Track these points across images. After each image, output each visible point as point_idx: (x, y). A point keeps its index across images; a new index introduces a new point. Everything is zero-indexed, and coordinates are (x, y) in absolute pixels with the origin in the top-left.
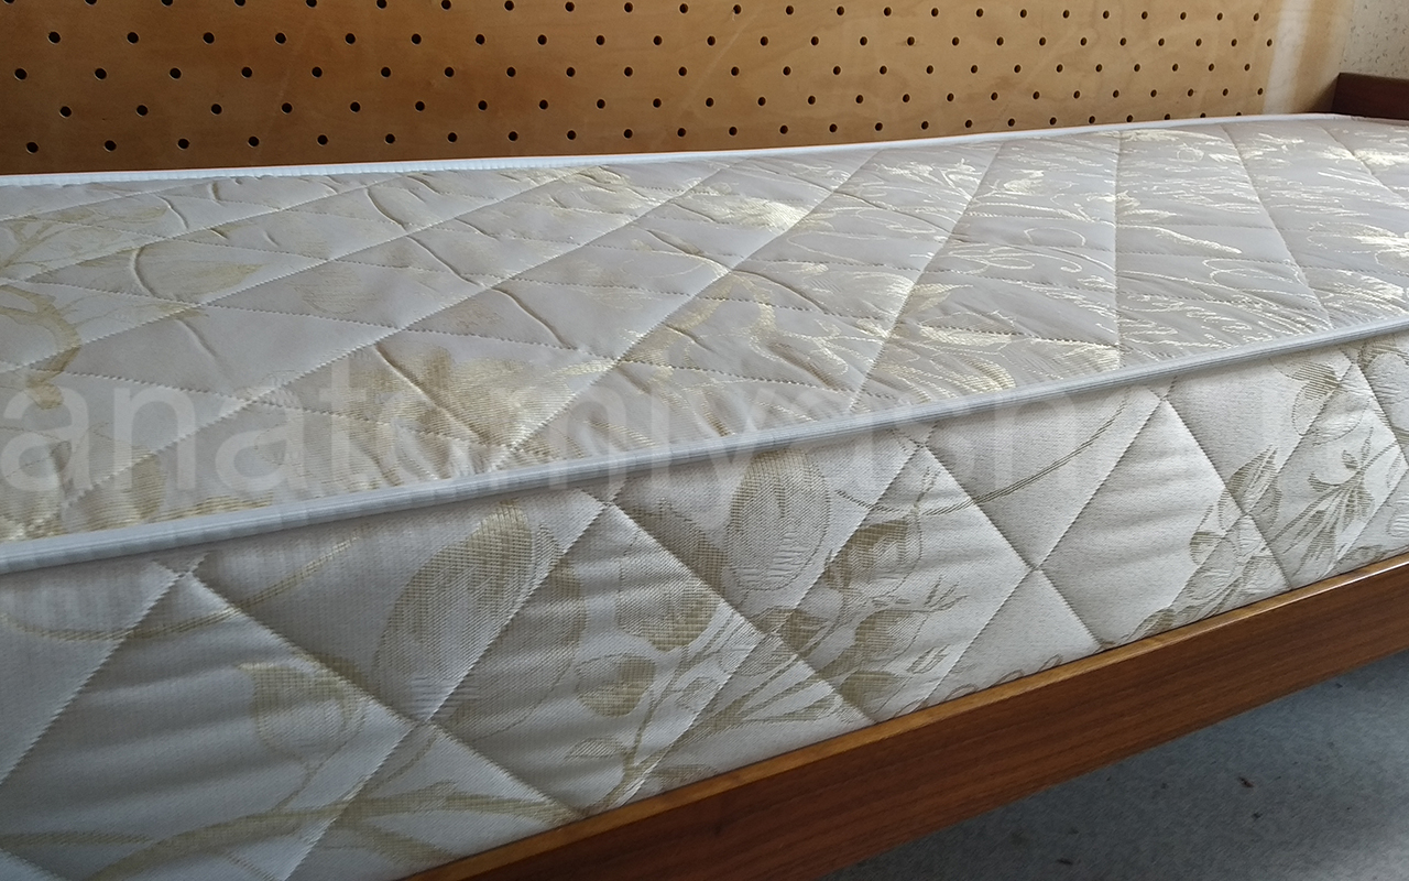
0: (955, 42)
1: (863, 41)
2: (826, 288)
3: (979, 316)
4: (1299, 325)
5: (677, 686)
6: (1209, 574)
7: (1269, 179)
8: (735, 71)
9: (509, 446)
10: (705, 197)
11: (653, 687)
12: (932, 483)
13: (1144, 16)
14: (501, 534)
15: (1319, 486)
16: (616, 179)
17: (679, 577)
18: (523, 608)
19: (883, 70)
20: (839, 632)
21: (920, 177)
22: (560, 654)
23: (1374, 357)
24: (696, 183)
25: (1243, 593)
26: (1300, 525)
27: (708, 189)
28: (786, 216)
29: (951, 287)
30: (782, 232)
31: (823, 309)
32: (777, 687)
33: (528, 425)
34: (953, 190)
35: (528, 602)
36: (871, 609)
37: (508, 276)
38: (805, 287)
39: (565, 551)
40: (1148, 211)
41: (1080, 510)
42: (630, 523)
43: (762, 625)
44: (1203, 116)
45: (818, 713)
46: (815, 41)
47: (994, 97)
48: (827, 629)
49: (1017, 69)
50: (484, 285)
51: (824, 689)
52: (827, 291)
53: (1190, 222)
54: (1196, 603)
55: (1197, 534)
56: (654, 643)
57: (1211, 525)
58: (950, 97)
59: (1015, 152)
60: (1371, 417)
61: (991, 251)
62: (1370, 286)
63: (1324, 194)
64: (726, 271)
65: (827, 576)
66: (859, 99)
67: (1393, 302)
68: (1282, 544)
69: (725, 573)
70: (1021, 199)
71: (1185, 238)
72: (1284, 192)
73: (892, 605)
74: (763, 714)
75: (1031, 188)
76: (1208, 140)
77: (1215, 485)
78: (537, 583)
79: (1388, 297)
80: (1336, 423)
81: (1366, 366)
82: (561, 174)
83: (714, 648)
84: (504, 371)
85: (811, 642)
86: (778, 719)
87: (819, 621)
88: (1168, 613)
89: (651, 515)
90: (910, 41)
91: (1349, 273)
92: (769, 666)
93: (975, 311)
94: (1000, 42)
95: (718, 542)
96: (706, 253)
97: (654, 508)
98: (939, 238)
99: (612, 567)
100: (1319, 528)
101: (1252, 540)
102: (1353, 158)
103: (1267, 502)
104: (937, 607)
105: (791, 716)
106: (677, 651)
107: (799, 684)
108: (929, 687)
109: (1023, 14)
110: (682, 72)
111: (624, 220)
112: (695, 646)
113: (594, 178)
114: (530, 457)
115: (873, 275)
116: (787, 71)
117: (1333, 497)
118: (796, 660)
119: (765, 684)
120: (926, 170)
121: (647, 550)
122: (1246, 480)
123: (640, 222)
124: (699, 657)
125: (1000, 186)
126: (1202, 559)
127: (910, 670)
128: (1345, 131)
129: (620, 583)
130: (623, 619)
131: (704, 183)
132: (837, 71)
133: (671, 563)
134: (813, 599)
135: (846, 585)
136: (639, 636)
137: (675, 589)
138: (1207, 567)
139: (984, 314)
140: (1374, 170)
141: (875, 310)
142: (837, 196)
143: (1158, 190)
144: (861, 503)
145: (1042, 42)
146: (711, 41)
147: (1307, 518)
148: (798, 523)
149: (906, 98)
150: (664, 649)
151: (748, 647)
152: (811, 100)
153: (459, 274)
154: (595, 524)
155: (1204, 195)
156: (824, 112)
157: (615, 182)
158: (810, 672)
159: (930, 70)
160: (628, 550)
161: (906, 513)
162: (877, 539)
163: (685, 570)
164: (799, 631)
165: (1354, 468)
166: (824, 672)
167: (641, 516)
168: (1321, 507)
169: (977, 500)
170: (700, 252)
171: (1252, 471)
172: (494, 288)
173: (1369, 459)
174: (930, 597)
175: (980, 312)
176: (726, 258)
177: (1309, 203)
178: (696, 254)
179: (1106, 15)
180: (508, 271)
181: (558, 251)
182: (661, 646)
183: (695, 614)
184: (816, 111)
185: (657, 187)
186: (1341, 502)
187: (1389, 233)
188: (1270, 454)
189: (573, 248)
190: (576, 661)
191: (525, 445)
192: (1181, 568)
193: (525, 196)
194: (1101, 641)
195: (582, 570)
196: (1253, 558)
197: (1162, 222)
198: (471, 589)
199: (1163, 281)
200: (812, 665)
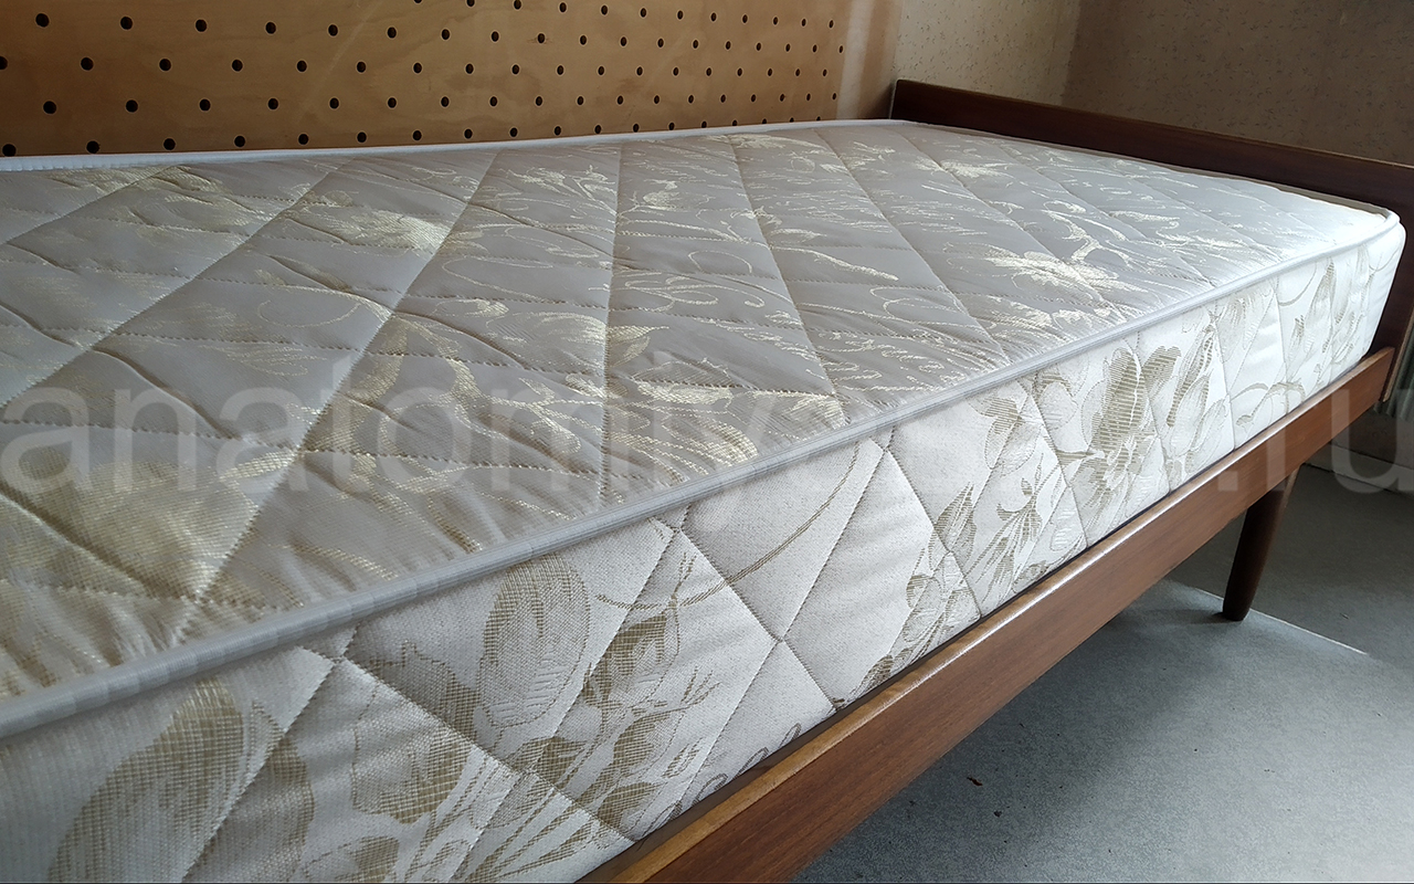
0: (583, 40)
1: (495, 37)
2: (518, 336)
3: (690, 365)
4: (981, 360)
5: (424, 860)
6: (920, 614)
7: (884, 192)
8: (361, 67)
9: (192, 597)
10: (324, 209)
11: (395, 868)
12: (690, 570)
13: (745, 19)
14: (202, 724)
15: (1004, 514)
16: (206, 185)
17: (425, 731)
18: (232, 812)
19: (516, 69)
20: (599, 750)
21: (555, 185)
22: (284, 858)
23: (1044, 387)
24: (305, 190)
25: (948, 628)
26: (989, 555)
27: (324, 198)
28: (428, 236)
29: (648, 330)
30: (431, 257)
31: (522, 363)
32: (532, 830)
33: (210, 561)
34: (592, 203)
35: (238, 803)
36: (630, 719)
37: (109, 329)
38: (493, 335)
39: (286, 730)
40: (794, 231)
41: (818, 573)
42: (367, 678)
43: (517, 764)
44: (792, 120)
45: (575, 846)
46: (445, 35)
47: (620, 100)
48: (584, 754)
49: (640, 71)
50: (82, 344)
51: (582, 817)
52: (520, 340)
53: (837, 244)
54: (909, 645)
55: (912, 578)
56: (397, 817)
57: (925, 569)
58: (580, 101)
59: (637, 157)
60: (1042, 445)
61: (668, 282)
62: (1022, 314)
63: (939, 210)
64: (387, 313)
65: (587, 692)
66: (494, 102)
67: (1047, 330)
68: (976, 574)
69: (478, 715)
70: (667, 216)
71: (842, 264)
72: (903, 208)
73: (651, 710)
74: (517, 864)
75: (671, 202)
76: (813, 148)
77: (926, 528)
78: (251, 777)
79: (1042, 325)
80: (1016, 453)
81: (1039, 396)
82: (134, 177)
83: (465, 805)
84: (153, 480)
85: (568, 771)
86: (534, 865)
87: (577, 745)
88: (887, 661)
89: (391, 663)
90: (541, 39)
91: (999, 299)
92: (524, 808)
93: (684, 359)
94: (624, 42)
95: (469, 680)
96: (356, 289)
97: (395, 654)
98: (604, 263)
99: (345, 737)
100: (1003, 554)
101: (952, 576)
102: (941, 169)
103: (965, 537)
104: (691, 702)
105: (549, 857)
106: (424, 819)
107: (556, 820)
108: (682, 788)
109: (643, 13)
110: (302, 66)
111: (236, 242)
112: (444, 808)
113: (177, 184)
114: (225, 610)
115: (563, 316)
116: (418, 68)
117: (1011, 526)
118: (553, 795)
119: (521, 829)
120: (559, 177)
121: (389, 707)
122: (950, 519)
123: (255, 242)
124: (449, 819)
125: (640, 200)
126: (915, 601)
127: (667, 774)
128: (924, 141)
129: (355, 755)
130: (357, 798)
131: (316, 190)
132: (469, 69)
133: (417, 715)
134: (574, 722)
135: (606, 698)
136: (379, 812)
137: (421, 746)
138: (918, 608)
139: (695, 363)
140: (965, 182)
141: (580, 362)
142: (475, 209)
143: (791, 206)
144: (621, 605)
145: (661, 43)
146: (333, 30)
147: (995, 546)
148: (557, 640)
149: (539, 101)
150: (409, 821)
151: (501, 794)
152: (445, 102)
153: (40, 329)
154: (324, 687)
155: (834, 211)
156: (457, 115)
157: (207, 189)
158: (569, 803)
159: (560, 70)
160: (364, 712)
161: (665, 607)
162: (636, 641)
163: (434, 721)
164: (554, 759)
165: (1030, 493)
166: (581, 801)
167: (380, 667)
168: (1004, 535)
169: (730, 580)
170: (347, 287)
171: (954, 510)
172: (96, 348)
173: (1040, 483)
174: (686, 693)
175: (689, 361)
176: (380, 295)
177: (930, 221)
178: (343, 289)
179: (714, 17)
180: (108, 322)
181: (163, 290)
182: (405, 818)
183: (443, 770)
184: (451, 115)
185: (260, 194)
186: (1020, 527)
187: (1012, 254)
188: (968, 490)
189: (182, 282)
190: (302, 864)
191: (213, 591)
192: (899, 613)
193: (96, 207)
194: (834, 701)
195: (306, 748)
196: (953, 592)
197: (808, 243)
198: (164, 805)
199: (842, 314)
200: (568, 796)
